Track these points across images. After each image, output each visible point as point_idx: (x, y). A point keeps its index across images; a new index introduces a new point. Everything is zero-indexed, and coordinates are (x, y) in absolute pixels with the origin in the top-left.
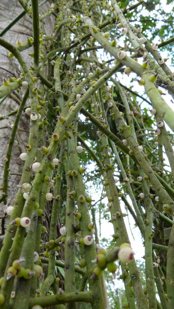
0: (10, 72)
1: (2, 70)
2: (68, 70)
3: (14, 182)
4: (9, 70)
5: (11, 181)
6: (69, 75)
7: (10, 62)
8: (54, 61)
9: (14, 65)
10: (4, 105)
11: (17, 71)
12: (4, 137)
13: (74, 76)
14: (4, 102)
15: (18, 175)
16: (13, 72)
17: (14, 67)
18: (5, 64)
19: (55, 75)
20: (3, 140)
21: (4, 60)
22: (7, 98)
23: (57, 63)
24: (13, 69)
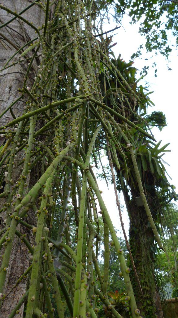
0: (20, 35)
1: (14, 32)
2: (59, 40)
3: (21, 106)
4: (19, 33)
5: (20, 105)
6: (59, 43)
7: (20, 26)
8: (52, 35)
9: (23, 29)
10: (16, 59)
11: (25, 34)
12: (16, 79)
13: (62, 44)
14: (16, 56)
15: (24, 102)
16: (22, 35)
17: (23, 31)
18: (16, 27)
19: (52, 42)
20: (15, 81)
21: (16, 24)
22: (18, 54)
23: (54, 36)
24: (22, 32)
